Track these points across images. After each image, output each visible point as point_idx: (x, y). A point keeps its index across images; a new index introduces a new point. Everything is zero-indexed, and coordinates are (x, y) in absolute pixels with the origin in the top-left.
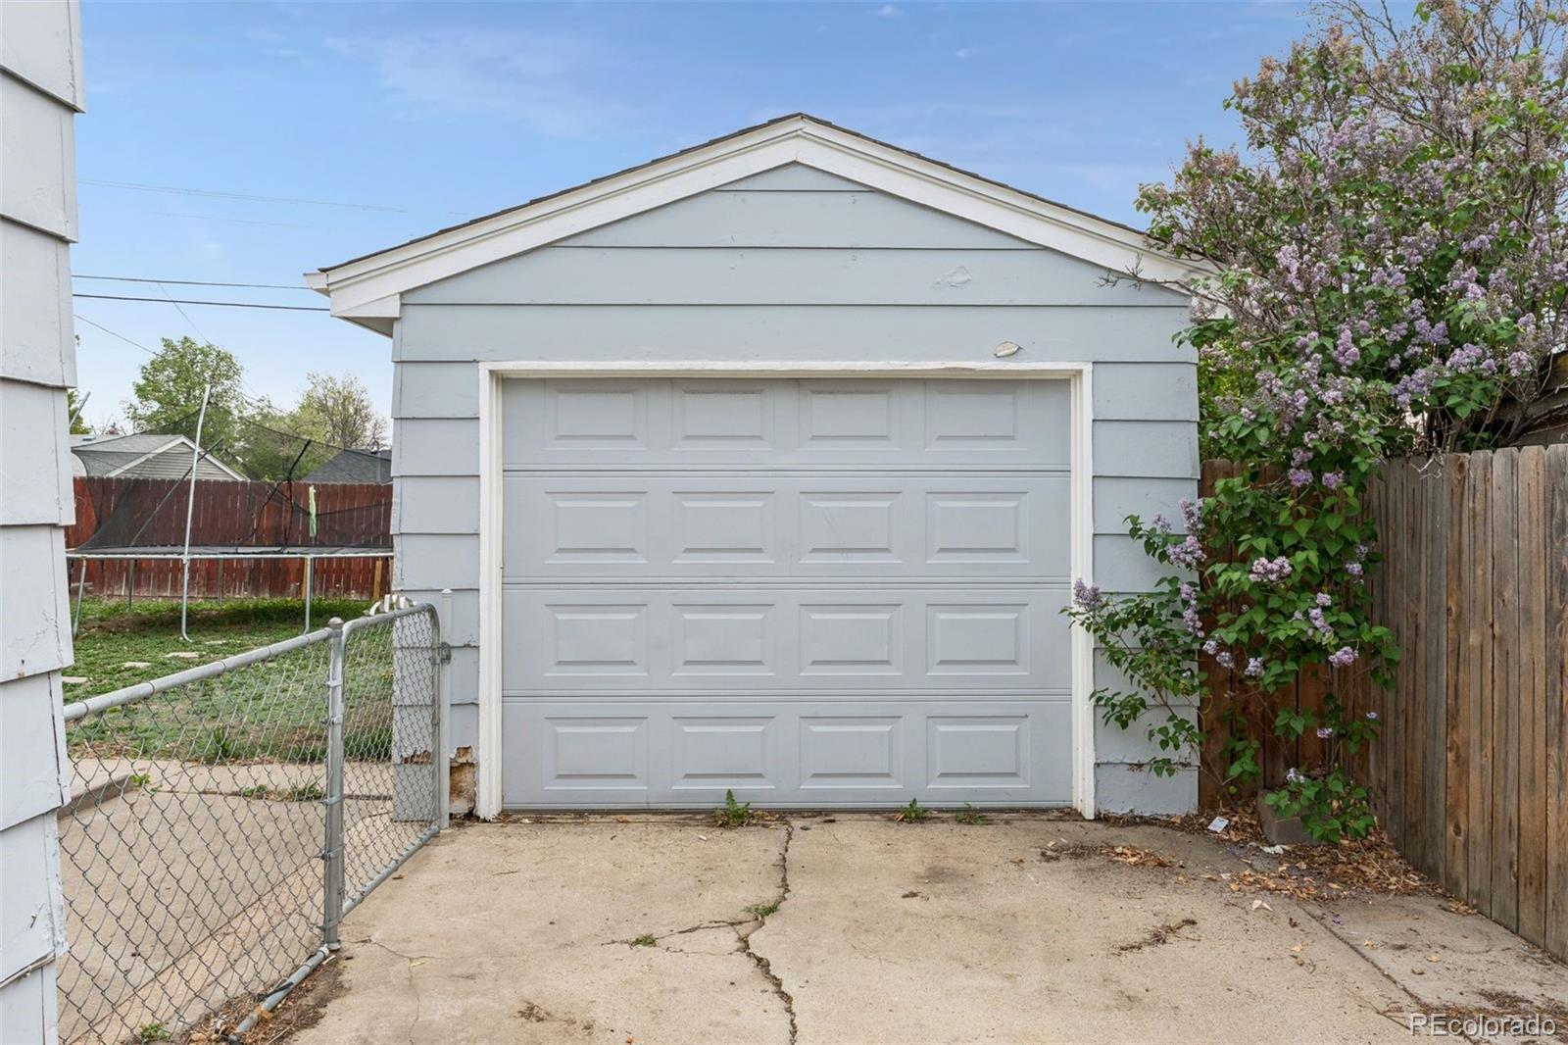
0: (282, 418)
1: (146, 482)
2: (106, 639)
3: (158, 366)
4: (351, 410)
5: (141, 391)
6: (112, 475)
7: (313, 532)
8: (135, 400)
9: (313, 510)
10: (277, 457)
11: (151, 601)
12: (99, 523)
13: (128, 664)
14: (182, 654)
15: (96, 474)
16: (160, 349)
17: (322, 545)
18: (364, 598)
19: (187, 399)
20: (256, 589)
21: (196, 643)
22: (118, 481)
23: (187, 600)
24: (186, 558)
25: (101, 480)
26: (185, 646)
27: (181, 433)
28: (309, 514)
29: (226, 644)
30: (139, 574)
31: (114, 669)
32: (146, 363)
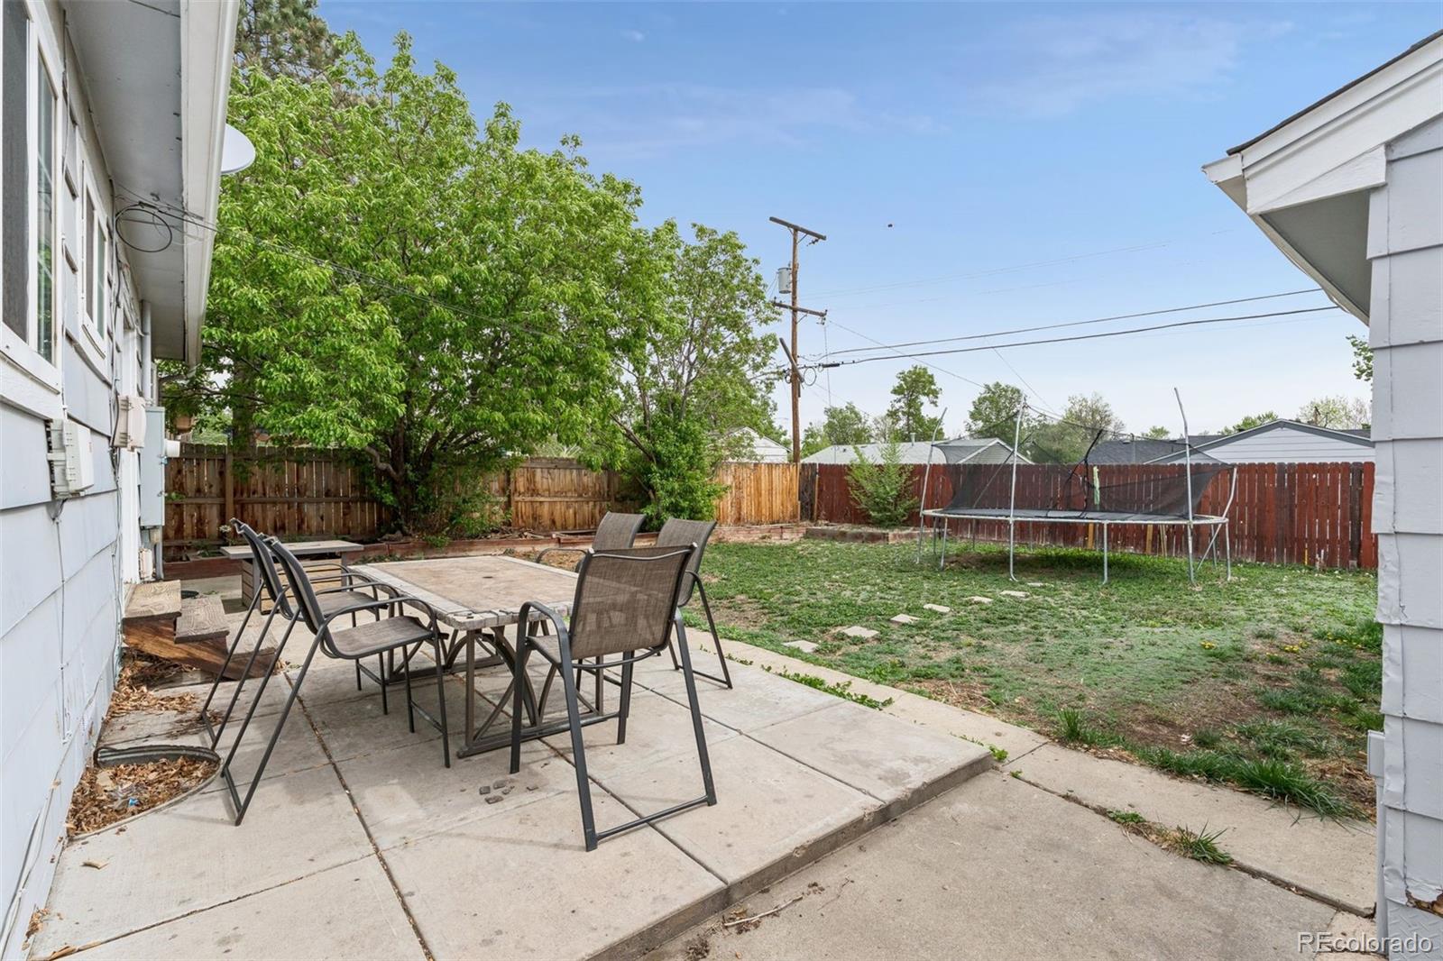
0: (1053, 426)
1: (980, 465)
2: (962, 573)
3: (982, 400)
4: (1098, 418)
5: (972, 416)
6: (961, 462)
7: (1097, 500)
8: (970, 421)
9: (1097, 484)
10: (1051, 450)
11: (986, 545)
12: (955, 493)
13: (977, 599)
14: (1013, 593)
15: (952, 462)
16: (983, 390)
17: (1103, 510)
18: (1138, 551)
19: (997, 418)
20: (1054, 540)
21: (1021, 583)
22: (964, 465)
23: (1011, 547)
24: (1011, 520)
25: (954, 465)
26: (1013, 586)
27: (996, 436)
28: (1094, 487)
29: (1044, 587)
30: (978, 526)
31: (967, 602)
32: (976, 399)
